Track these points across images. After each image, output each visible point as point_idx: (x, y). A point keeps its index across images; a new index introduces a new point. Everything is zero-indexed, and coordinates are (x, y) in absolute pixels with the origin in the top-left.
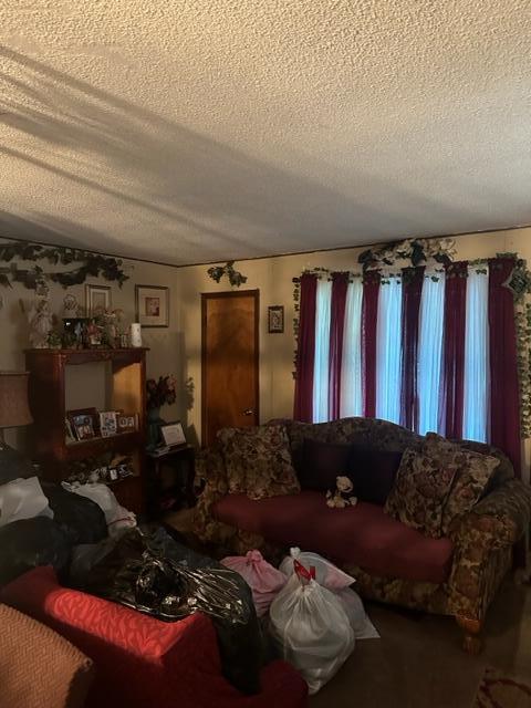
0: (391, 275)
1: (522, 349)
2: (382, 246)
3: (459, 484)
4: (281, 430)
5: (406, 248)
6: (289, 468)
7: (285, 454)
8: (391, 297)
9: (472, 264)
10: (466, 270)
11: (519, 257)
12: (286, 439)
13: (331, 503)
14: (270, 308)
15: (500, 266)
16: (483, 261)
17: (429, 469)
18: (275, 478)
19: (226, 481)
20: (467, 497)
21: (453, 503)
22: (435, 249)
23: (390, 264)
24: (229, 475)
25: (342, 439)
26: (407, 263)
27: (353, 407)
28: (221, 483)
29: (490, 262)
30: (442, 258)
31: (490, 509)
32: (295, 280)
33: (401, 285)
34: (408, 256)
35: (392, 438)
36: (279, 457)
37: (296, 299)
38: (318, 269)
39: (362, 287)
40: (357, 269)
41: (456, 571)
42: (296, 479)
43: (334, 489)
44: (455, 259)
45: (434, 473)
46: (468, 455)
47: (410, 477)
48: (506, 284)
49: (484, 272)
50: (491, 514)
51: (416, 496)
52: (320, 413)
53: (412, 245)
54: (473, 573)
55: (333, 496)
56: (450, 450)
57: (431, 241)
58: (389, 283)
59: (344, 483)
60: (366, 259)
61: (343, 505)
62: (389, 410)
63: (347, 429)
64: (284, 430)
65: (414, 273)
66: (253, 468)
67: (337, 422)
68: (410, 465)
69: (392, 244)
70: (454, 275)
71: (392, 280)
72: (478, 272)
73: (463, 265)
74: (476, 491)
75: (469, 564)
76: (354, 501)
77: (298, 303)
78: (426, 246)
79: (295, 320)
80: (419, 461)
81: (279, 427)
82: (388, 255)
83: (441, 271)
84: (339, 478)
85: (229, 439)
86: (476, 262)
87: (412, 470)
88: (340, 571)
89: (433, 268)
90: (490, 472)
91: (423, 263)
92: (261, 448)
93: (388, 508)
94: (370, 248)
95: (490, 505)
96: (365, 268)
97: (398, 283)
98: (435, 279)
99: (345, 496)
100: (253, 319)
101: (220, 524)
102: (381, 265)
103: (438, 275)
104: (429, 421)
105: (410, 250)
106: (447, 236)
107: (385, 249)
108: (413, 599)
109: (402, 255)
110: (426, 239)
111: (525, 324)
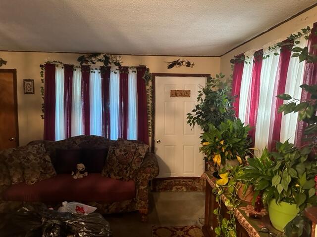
0: (96, 69)
4: (41, 146)
5: (101, 57)
6: (50, 164)
7: (48, 158)
8: (96, 79)
9: (130, 68)
10: (128, 70)
11: (147, 67)
13: (75, 177)
14: (24, 80)
15: (141, 70)
16: (135, 67)
17: (123, 153)
18: (43, 171)
19: (10, 178)
20: (138, 162)
22: (115, 59)
23: (94, 63)
26: (102, 64)
28: (7, 180)
30: (117, 64)
32: (41, 66)
33: (100, 74)
34: (102, 61)
35: (101, 142)
36: (45, 160)
37: (42, 76)
38: (56, 62)
39: (81, 72)
40: (77, 64)
42: (54, 169)
44: (123, 65)
45: (125, 155)
46: (137, 145)
47: (114, 158)
48: (143, 78)
49: (135, 72)
51: (118, 165)
53: (104, 56)
54: (145, 191)
56: (129, 144)
57: (113, 56)
58: (95, 72)
59: (81, 166)
60: (82, 59)
62: (96, 130)
63: (78, 142)
65: (106, 69)
68: (114, 153)
69: (95, 55)
70: (123, 72)
72: (133, 71)
73: (127, 68)
74: (142, 159)
75: (143, 188)
77: (43, 78)
78: (111, 57)
79: (42, 87)
82: (93, 59)
83: (118, 70)
84: (78, 165)
86: (132, 67)
87: (115, 155)
88: (89, 206)
89: (114, 68)
90: (146, 150)
91: (109, 65)
96: (81, 64)
98: (116, 73)
102: (89, 64)
105: (104, 59)
106: (119, 54)
107: (92, 56)
108: (121, 209)
109: (100, 60)
110: (111, 54)
111: (149, 93)
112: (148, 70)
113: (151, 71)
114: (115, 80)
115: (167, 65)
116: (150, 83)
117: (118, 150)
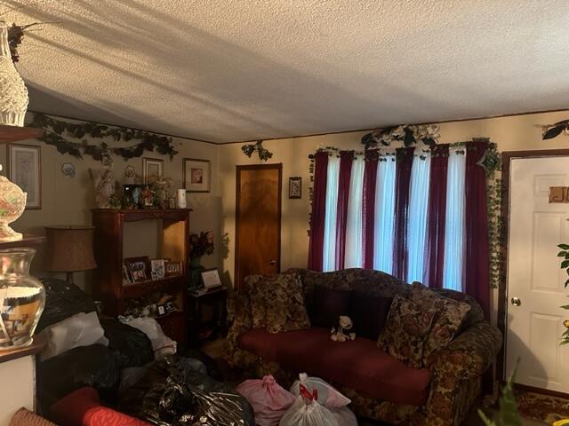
0: (387, 154)
1: (493, 216)
2: (381, 130)
3: (437, 325)
4: (296, 277)
5: (400, 132)
6: (302, 308)
7: (299, 297)
8: (387, 171)
9: (453, 146)
10: (448, 151)
11: (491, 141)
12: (301, 284)
13: (334, 338)
14: (290, 178)
15: (475, 148)
16: (461, 144)
17: (414, 312)
18: (290, 316)
19: (251, 317)
20: (443, 335)
21: (432, 340)
22: (423, 133)
23: (387, 145)
24: (253, 312)
25: (346, 286)
26: (401, 144)
27: (355, 260)
28: (247, 319)
29: (468, 144)
30: (429, 141)
31: (461, 346)
32: (311, 156)
33: (395, 162)
34: (401, 139)
35: (386, 285)
36: (294, 299)
37: (312, 172)
38: (329, 148)
39: (364, 162)
40: (360, 148)
41: (433, 397)
42: (307, 317)
43: (337, 326)
44: (440, 141)
45: (417, 316)
46: (446, 301)
47: (397, 318)
48: (480, 163)
49: (462, 153)
50: (463, 350)
51: (402, 334)
52: (329, 264)
53: (405, 130)
54: (446, 399)
55: (336, 331)
56: (431, 297)
57: (420, 127)
58: (385, 160)
59: (345, 321)
60: (368, 140)
61: (344, 339)
62: (384, 263)
63: (350, 278)
64: (299, 277)
65: (405, 153)
66: (272, 307)
67: (342, 272)
68: (398, 308)
69: (388, 129)
70: (438, 155)
71: (388, 158)
72: (458, 152)
73: (446, 147)
74: (451, 331)
75: (444, 391)
76: (353, 336)
77: (313, 175)
78: (416, 131)
79: (311, 189)
80: (406, 305)
81: (294, 274)
82: (385, 138)
83: (427, 151)
84: (341, 317)
85: (254, 284)
86: (456, 144)
87: (400, 313)
88: (338, 393)
89: (421, 149)
90: (463, 315)
91: (414, 145)
92: (280, 292)
93: (380, 343)
94: (371, 131)
95: (462, 342)
96: (367, 147)
97: (393, 160)
98: (423, 158)
99: (346, 332)
100: (277, 187)
101: (245, 352)
102: (380, 146)
103: (425, 155)
104: (416, 272)
105: (403, 134)
106: (433, 123)
107: (382, 133)
108: (398, 419)
109: (396, 138)
110: (416, 125)
112: (493, 146)
115: (542, 132)
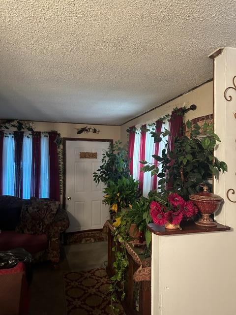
8: (9, 143)
9: (43, 133)
10: (40, 135)
11: (58, 132)
15: (52, 135)
16: (47, 132)
22: (28, 125)
23: (7, 128)
26: (15, 129)
30: (30, 129)
33: (13, 138)
34: (16, 126)
41: (51, 244)
45: (38, 211)
48: (55, 142)
49: (47, 136)
51: (31, 222)
53: (18, 122)
57: (26, 122)
65: (19, 134)
69: (9, 121)
70: (36, 136)
71: (9, 136)
78: (24, 124)
82: (7, 125)
83: (30, 134)
89: (27, 133)
98: (28, 137)
102: (4, 129)
106: (32, 121)
107: (6, 122)
110: (24, 121)
111: (61, 155)
112: (59, 135)
113: (62, 136)
114: (28, 144)
115: (76, 131)
116: (61, 147)
117: (31, 208)
